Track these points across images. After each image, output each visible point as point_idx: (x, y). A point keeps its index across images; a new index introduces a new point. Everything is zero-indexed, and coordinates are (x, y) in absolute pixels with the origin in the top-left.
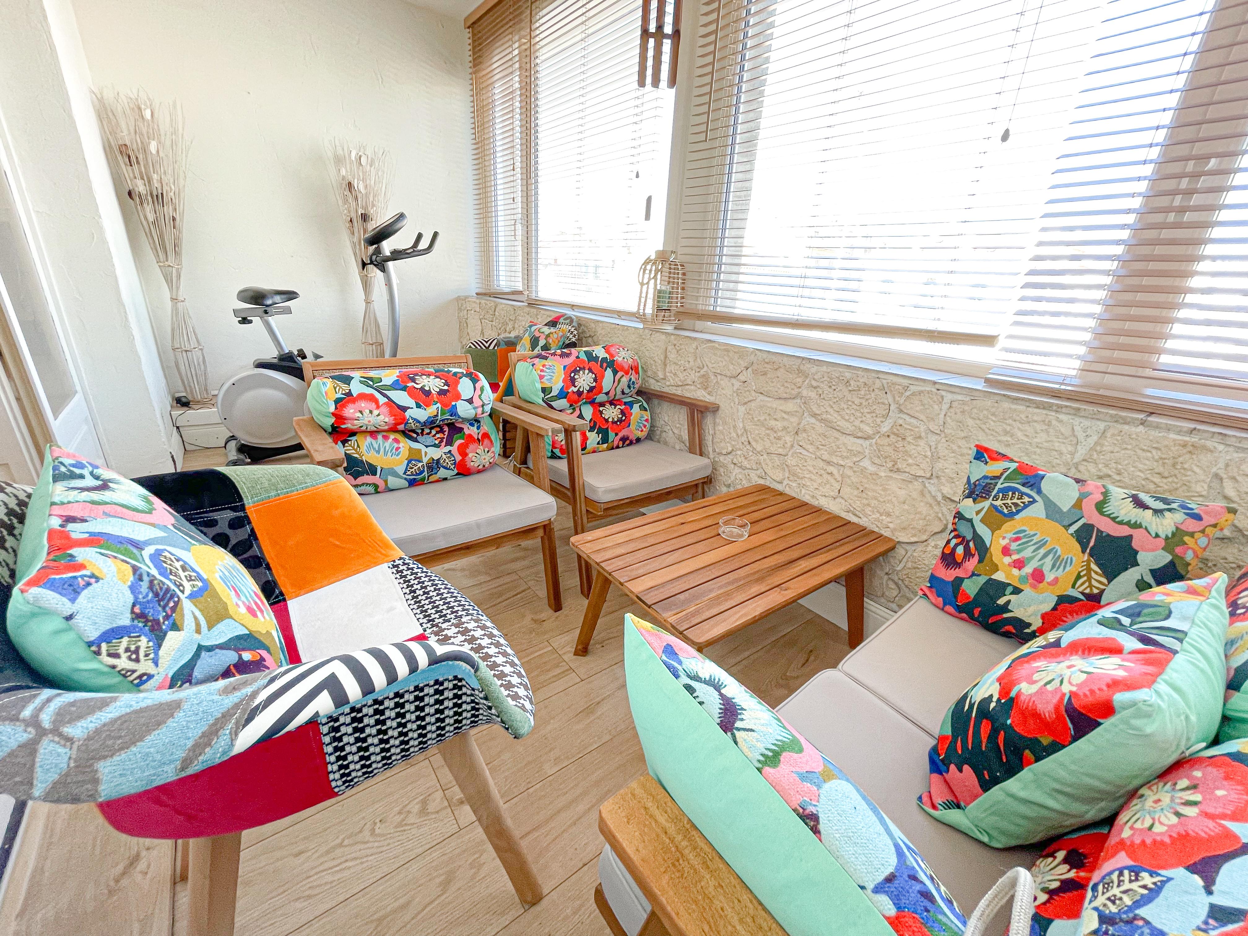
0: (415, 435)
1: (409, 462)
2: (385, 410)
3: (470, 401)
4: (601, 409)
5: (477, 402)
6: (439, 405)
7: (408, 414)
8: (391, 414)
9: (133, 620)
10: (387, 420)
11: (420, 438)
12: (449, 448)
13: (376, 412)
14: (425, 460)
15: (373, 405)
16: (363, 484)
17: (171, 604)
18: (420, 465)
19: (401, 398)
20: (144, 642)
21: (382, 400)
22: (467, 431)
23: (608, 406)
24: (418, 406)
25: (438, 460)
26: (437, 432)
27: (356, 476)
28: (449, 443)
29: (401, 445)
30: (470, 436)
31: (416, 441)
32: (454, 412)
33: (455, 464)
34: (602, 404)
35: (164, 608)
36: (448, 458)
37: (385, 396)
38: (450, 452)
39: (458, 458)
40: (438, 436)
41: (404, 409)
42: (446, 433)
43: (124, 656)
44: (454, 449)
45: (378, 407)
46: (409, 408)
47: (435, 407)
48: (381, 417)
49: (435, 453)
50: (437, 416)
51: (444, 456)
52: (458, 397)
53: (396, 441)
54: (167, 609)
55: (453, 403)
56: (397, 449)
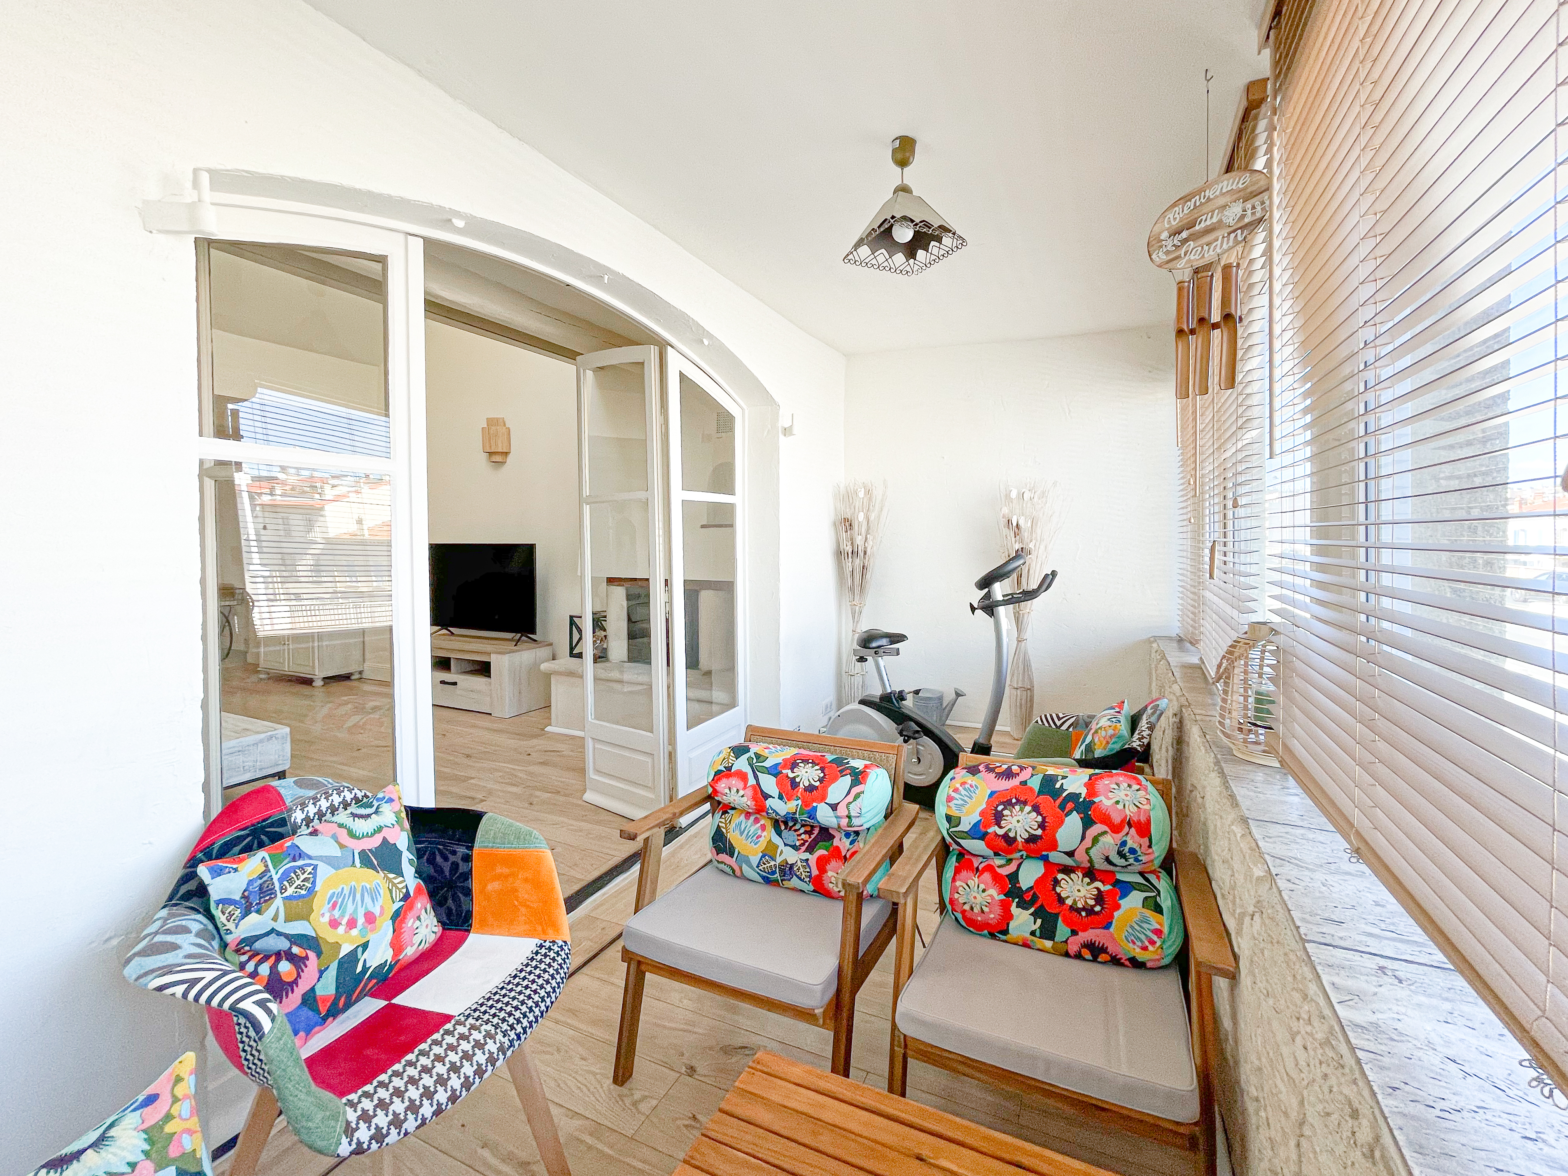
0: (783, 827)
1: (763, 856)
2: (749, 792)
3: (834, 807)
4: (1060, 876)
5: (842, 810)
6: (800, 802)
7: (769, 802)
8: (754, 798)
9: (242, 898)
10: (749, 803)
11: (785, 833)
12: (806, 855)
13: (741, 793)
14: (779, 860)
15: (741, 785)
16: (722, 862)
17: (267, 898)
18: (772, 863)
19: (769, 784)
20: (238, 912)
21: (752, 781)
22: (836, 842)
23: (1077, 876)
24: (780, 797)
25: (792, 866)
26: (805, 832)
27: (719, 850)
28: (811, 849)
29: (765, 833)
30: (837, 848)
31: (779, 834)
32: (812, 815)
33: (810, 877)
34: (1068, 870)
35: (261, 898)
36: (804, 867)
37: (756, 777)
38: (807, 860)
39: (815, 872)
40: (803, 836)
41: (766, 796)
42: (813, 836)
43: (227, 915)
44: (813, 858)
45: (745, 788)
46: (771, 796)
47: (795, 803)
48: (745, 799)
49: (792, 856)
50: (795, 813)
51: (799, 864)
52: (823, 798)
53: (763, 828)
54: (262, 900)
55: (815, 804)
56: (760, 836)
